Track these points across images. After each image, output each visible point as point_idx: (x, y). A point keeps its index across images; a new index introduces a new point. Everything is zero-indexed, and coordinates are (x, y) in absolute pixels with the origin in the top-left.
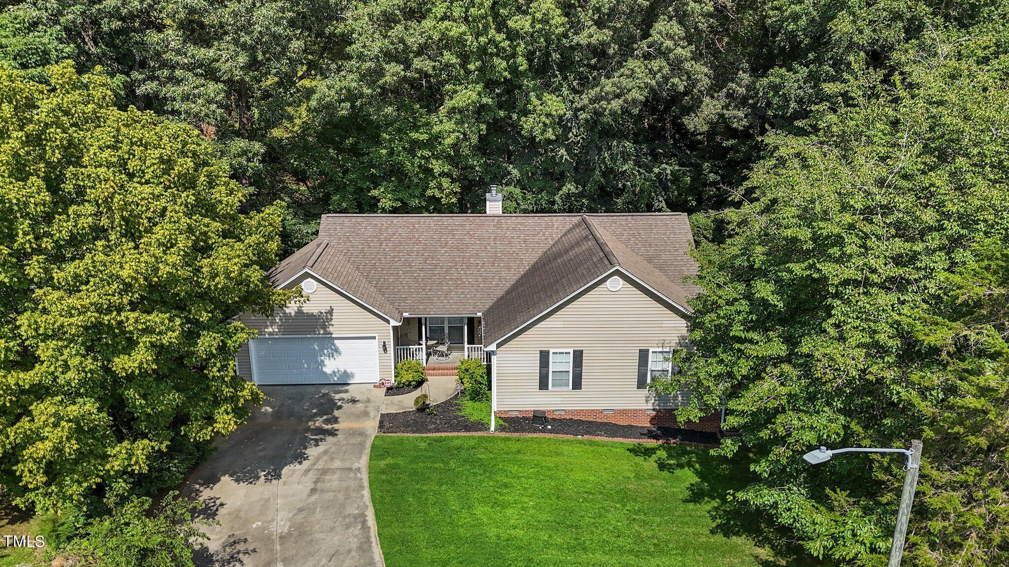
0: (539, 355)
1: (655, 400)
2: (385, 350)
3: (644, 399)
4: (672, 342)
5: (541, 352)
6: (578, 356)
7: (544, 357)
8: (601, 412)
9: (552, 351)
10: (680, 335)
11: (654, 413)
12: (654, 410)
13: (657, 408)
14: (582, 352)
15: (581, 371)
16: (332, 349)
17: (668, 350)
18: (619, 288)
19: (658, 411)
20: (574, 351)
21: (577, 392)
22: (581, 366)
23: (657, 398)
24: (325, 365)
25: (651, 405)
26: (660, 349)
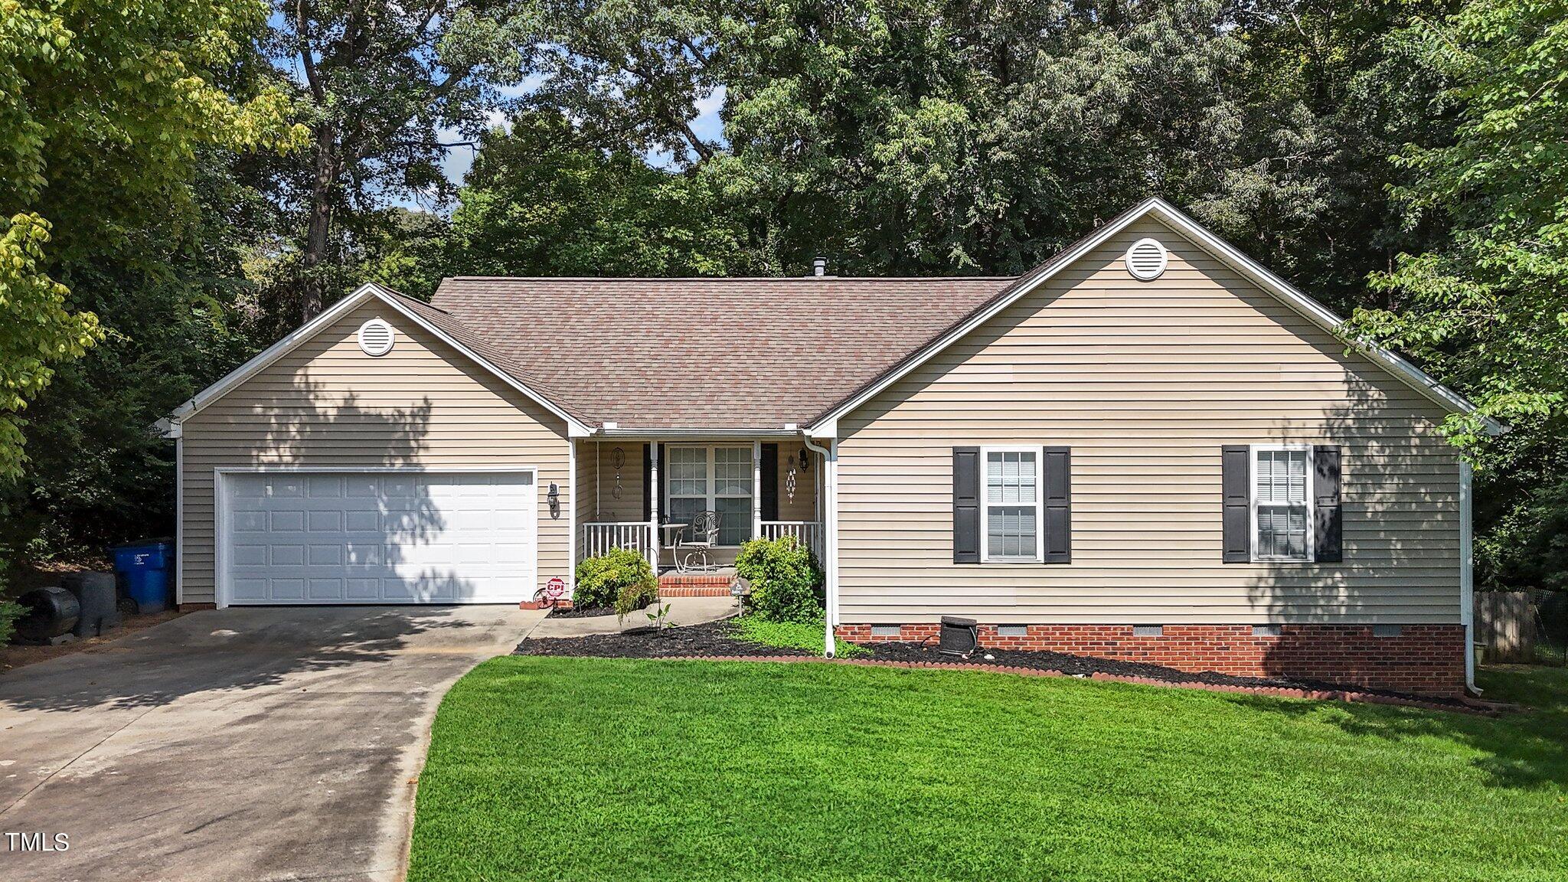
0: (950, 461)
1: (1274, 597)
2: (554, 507)
3: (1244, 592)
4: (1309, 424)
5: (957, 451)
6: (1058, 464)
7: (966, 464)
8: (1128, 630)
9: (985, 450)
10: (1328, 405)
11: (1274, 637)
12: (1271, 626)
13: (1282, 620)
14: (1066, 452)
15: (1068, 507)
16: (422, 516)
17: (1298, 447)
18: (1159, 270)
19: (1286, 632)
20: (1047, 451)
21: (1057, 571)
22: (1067, 493)
23: (1278, 592)
24: (402, 560)
25: (1264, 611)
26: (1278, 447)
